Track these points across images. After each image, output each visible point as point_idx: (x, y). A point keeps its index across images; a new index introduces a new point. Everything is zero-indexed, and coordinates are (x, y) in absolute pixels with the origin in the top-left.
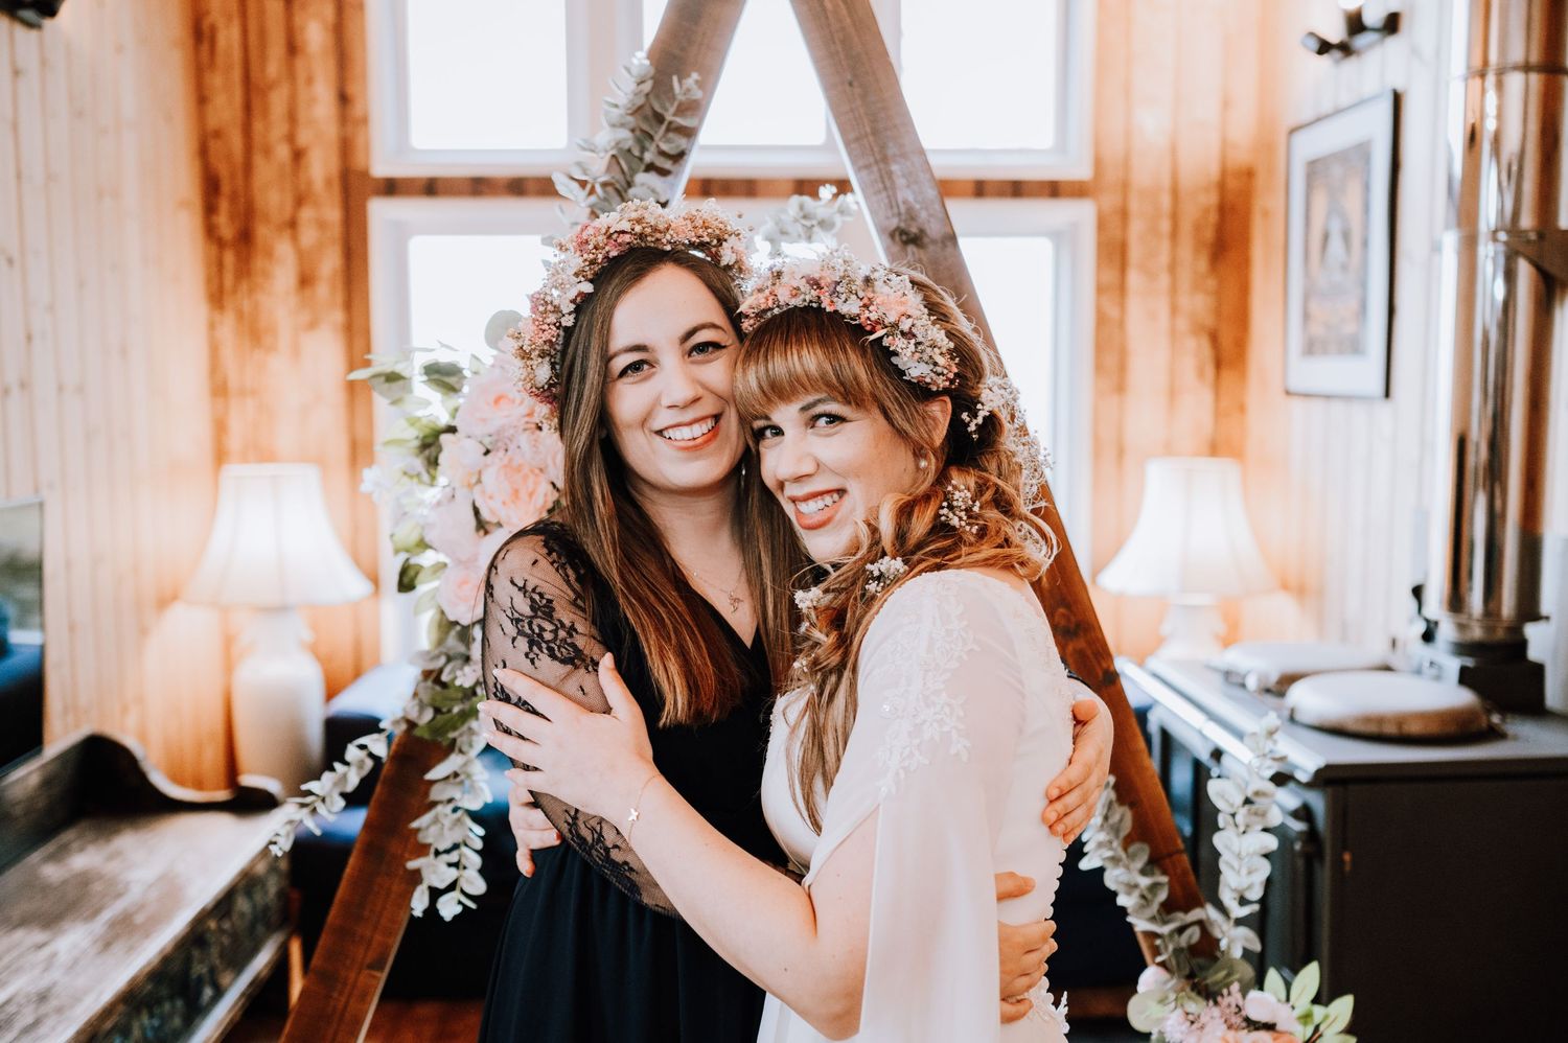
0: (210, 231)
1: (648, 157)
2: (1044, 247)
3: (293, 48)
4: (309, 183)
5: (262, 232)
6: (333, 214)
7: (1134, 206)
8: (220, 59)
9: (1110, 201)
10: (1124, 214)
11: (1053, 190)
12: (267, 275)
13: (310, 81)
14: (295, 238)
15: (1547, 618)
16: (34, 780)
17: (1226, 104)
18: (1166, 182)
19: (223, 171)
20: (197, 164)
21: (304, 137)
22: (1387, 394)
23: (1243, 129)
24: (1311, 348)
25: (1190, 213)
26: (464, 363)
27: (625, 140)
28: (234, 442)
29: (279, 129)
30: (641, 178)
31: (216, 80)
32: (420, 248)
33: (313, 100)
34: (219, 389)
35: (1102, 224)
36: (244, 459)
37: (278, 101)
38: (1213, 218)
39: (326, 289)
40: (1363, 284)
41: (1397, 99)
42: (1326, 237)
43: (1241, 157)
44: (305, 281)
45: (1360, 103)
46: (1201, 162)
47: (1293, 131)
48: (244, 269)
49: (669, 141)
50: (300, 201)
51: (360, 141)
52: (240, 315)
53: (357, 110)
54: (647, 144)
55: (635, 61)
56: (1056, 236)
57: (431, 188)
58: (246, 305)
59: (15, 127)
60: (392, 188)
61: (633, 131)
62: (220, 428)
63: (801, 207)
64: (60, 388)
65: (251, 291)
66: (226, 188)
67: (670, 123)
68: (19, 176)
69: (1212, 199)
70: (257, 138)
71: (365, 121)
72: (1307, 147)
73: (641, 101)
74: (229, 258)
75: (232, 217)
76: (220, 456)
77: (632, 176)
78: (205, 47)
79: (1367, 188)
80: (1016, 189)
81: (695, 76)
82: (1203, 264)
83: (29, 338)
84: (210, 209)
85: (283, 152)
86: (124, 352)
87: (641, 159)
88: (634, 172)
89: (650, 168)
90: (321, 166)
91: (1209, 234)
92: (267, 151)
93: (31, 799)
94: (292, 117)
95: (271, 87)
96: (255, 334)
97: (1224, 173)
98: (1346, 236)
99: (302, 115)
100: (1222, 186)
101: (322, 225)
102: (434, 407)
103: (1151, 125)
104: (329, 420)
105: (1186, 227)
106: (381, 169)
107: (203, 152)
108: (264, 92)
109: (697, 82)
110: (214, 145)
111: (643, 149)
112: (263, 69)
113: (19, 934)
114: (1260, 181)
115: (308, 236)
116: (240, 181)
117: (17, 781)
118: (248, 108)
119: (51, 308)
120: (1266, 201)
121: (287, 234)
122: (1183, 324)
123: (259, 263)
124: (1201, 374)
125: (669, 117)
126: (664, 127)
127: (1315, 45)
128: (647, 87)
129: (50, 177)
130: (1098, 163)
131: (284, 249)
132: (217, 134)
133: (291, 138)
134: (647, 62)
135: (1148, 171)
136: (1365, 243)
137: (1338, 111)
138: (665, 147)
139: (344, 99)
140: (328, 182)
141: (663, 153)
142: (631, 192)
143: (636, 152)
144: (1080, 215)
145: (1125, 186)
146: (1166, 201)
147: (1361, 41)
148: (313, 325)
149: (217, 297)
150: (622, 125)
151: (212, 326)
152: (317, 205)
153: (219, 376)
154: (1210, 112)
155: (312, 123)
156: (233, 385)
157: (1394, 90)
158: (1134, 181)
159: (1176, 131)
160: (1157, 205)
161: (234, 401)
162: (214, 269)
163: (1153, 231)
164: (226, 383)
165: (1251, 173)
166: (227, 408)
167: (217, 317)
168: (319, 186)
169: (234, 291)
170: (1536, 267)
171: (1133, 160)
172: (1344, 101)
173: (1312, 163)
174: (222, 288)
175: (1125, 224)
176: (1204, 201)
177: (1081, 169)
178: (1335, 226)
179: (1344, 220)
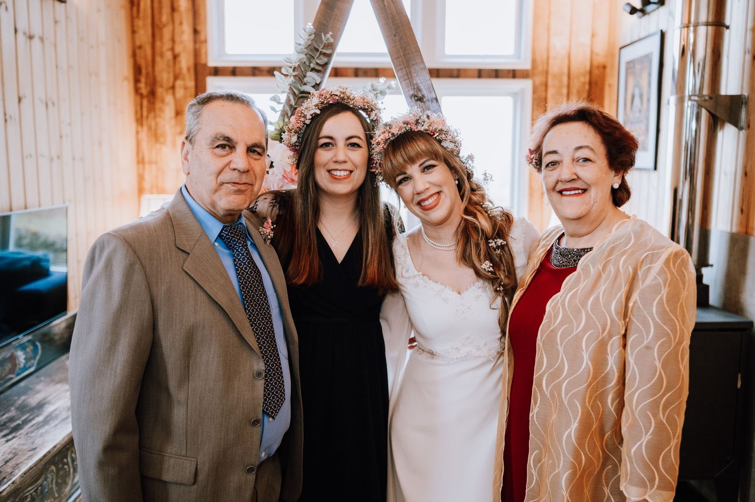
0: (137, 90)
1: (312, 65)
2: (509, 100)
3: (173, 9)
4: (181, 69)
5: (160, 91)
6: (191, 84)
7: (550, 82)
8: (141, 15)
9: (539, 79)
10: (546, 85)
11: (514, 74)
12: (161, 110)
13: (181, 24)
14: (174, 94)
15: (712, 266)
16: (63, 325)
17: (593, 36)
18: (565, 71)
19: (143, 63)
20: (131, 61)
21: (178, 49)
22: (655, 168)
23: (601, 47)
25: (576, 85)
27: (303, 58)
28: (147, 184)
29: (167, 45)
30: (309, 74)
31: (139, 23)
33: (182, 33)
34: (141, 161)
35: (535, 91)
36: (152, 193)
37: (167, 33)
38: (587, 87)
40: (648, 119)
41: (663, 35)
42: (633, 97)
43: (600, 60)
44: (178, 113)
45: (648, 36)
46: (581, 62)
47: (621, 48)
48: (152, 108)
49: (320, 59)
50: (176, 78)
51: (203, 51)
52: (150, 128)
53: (202, 37)
54: (312, 60)
55: (308, 27)
56: (514, 95)
57: (234, 72)
58: (153, 124)
59: (55, 46)
60: (216, 72)
61: (306, 55)
62: (141, 178)
63: (372, 86)
64: (74, 159)
65: (155, 117)
66: (144, 71)
67: (321, 52)
68: (57, 67)
69: (587, 79)
70: (158, 50)
71: (205, 41)
72: (628, 55)
73: (310, 43)
74: (145, 102)
75: (146, 84)
76: (141, 191)
77: (305, 73)
78: (135, 9)
79: (650, 75)
80: (496, 74)
81: (331, 33)
83: (61, 137)
84: (137, 81)
85: (169, 55)
86: (100, 144)
87: (310, 66)
88: (306, 71)
89: (313, 70)
90: (185, 62)
92: (162, 55)
93: (62, 334)
94: (173, 40)
95: (164, 26)
96: (156, 136)
97: (591, 66)
98: (641, 96)
99: (177, 39)
100: (591, 73)
101: (186, 88)
103: (559, 45)
105: (574, 90)
106: (212, 63)
107: (134, 55)
108: (161, 29)
109: (331, 36)
110: (138, 51)
111: (310, 62)
112: (160, 19)
113: (59, 386)
114: (608, 70)
115: (180, 93)
116: (150, 69)
117: (56, 325)
118: (153, 35)
119: (70, 124)
120: (611, 80)
121: (171, 91)
123: (158, 105)
125: (320, 50)
126: (319, 53)
127: (629, 9)
128: (312, 37)
129: (70, 67)
130: (534, 62)
131: (169, 99)
132: (140, 47)
133: (172, 49)
134: (312, 27)
135: (557, 66)
136: (649, 100)
137: (640, 40)
138: (318, 61)
139: (196, 32)
140: (188, 70)
141: (317, 64)
142: (305, 80)
143: (307, 64)
144: (526, 85)
145: (547, 73)
146: (565, 79)
147: (649, 8)
149: (140, 120)
150: (302, 53)
151: (137, 133)
152: (184, 79)
153: (140, 155)
154: (585, 39)
155: (182, 42)
156: (146, 159)
157: (662, 31)
158: (551, 71)
159: (570, 47)
160: (561, 81)
161: (147, 166)
162: (139, 108)
163: (559, 93)
164: (143, 158)
165: (604, 67)
166: (144, 169)
167: (140, 129)
168: (185, 71)
169: (147, 117)
170: (709, 111)
171: (551, 61)
172: (642, 35)
173: (628, 63)
174: (142, 116)
175: (546, 90)
176: (582, 79)
177: (525, 64)
178: (637, 92)
179: (641, 89)
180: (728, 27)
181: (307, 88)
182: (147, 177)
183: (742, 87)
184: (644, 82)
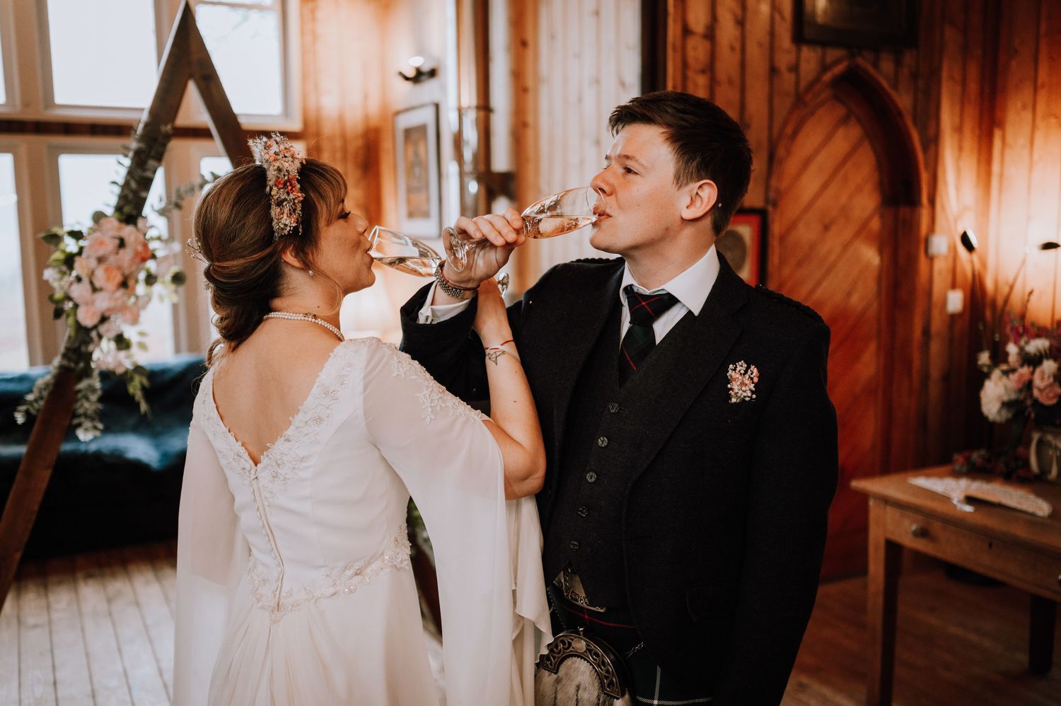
7: (323, 146)
9: (313, 142)
10: (319, 147)
17: (365, 95)
18: (339, 134)
23: (374, 107)
24: (411, 215)
25: (351, 149)
26: (83, 231)
38: (362, 152)
41: (437, 106)
42: (412, 165)
45: (422, 106)
46: (354, 124)
47: (396, 114)
72: (405, 121)
79: (426, 145)
91: (361, 160)
97: (366, 130)
98: (420, 165)
100: (365, 136)
102: (71, 245)
103: (330, 104)
105: (350, 156)
114: (382, 135)
120: (386, 145)
127: (402, 77)
130: (306, 123)
137: (415, 108)
145: (318, 135)
146: (339, 142)
147: (422, 79)
157: (436, 103)
158: (322, 133)
159: (342, 107)
160: (335, 145)
165: (378, 131)
171: (322, 123)
172: (417, 104)
173: (404, 130)
176: (357, 144)
177: (295, 125)
180: (494, 112)
181: (148, 174)
183: (509, 165)
184: (421, 151)
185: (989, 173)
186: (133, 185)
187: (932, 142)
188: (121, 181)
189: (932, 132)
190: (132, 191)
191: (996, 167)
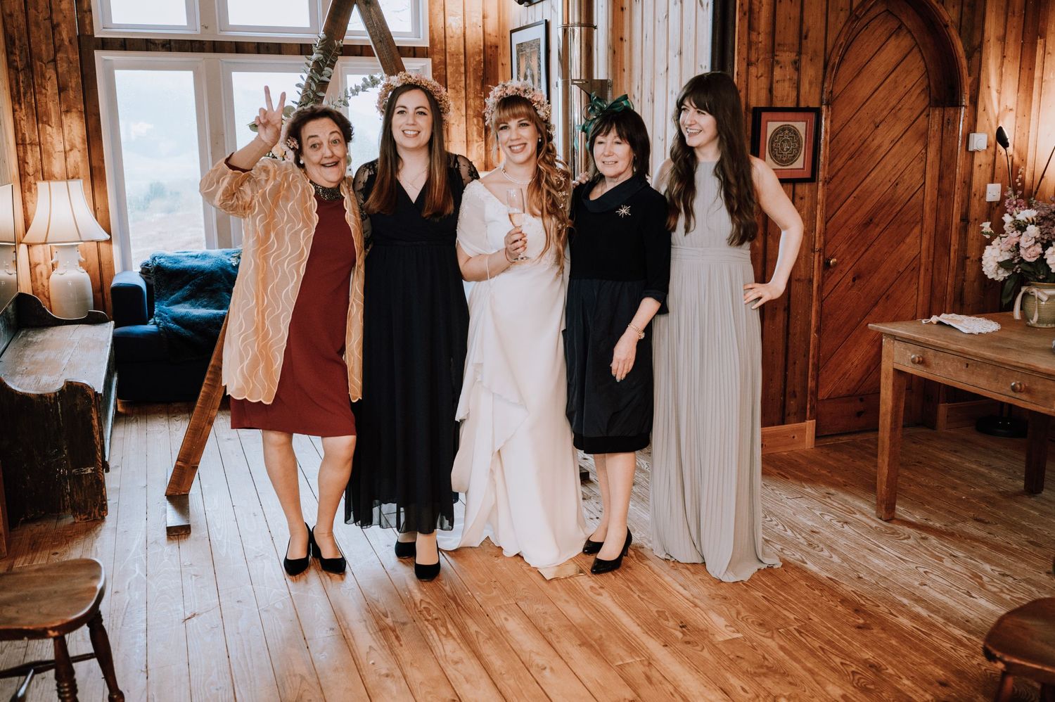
0: (10, 65)
1: (328, 62)
4: (61, 40)
5: (38, 64)
6: (75, 57)
7: (448, 61)
9: (438, 58)
10: (445, 64)
11: (415, 52)
12: (42, 86)
14: (56, 68)
17: (484, 17)
18: (462, 50)
19: (15, 34)
21: (57, 18)
23: (492, 28)
25: (472, 64)
27: (322, 57)
28: (30, 170)
29: (43, 14)
30: (326, 68)
32: (119, 74)
34: (21, 143)
35: (435, 69)
38: (482, 66)
39: (73, 94)
41: (547, 24)
43: (492, 40)
44: (62, 89)
45: (535, 24)
46: (475, 41)
47: (512, 31)
48: (30, 84)
49: (333, 58)
50: (57, 50)
51: (87, 22)
52: (29, 106)
54: (326, 58)
55: (321, 34)
57: (125, 45)
58: (32, 101)
60: (106, 44)
62: (22, 162)
65: (36, 94)
66: (17, 42)
69: (482, 58)
70: (32, 19)
71: (90, 11)
72: (518, 38)
74: (21, 77)
75: (21, 56)
76: (23, 175)
82: (478, 87)
84: (9, 53)
85: (46, 25)
88: (323, 66)
89: (328, 65)
90: (68, 33)
91: (481, 74)
92: (37, 24)
94: (50, 9)
96: (38, 115)
97: (485, 45)
98: (533, 77)
99: (55, 7)
100: (484, 52)
101: (69, 62)
103: (455, 24)
104: (78, 157)
107: (4, 23)
110: (8, 20)
114: (500, 50)
115: (63, 67)
116: (25, 40)
120: (503, 59)
121: (51, 65)
122: (471, 112)
123: (38, 80)
124: (480, 135)
125: (334, 51)
130: (432, 40)
131: (50, 73)
132: (11, 15)
133: (50, 18)
135: (454, 45)
136: (539, 80)
137: (527, 27)
140: (71, 42)
142: (324, 72)
143: (324, 61)
144: (426, 64)
145: (445, 51)
146: (462, 58)
148: (67, 112)
149: (16, 98)
151: (14, 111)
152: (66, 52)
153: (20, 135)
154: (478, 19)
155: (61, 11)
156: (28, 141)
157: (546, 20)
158: (448, 50)
159: (465, 28)
160: (459, 60)
161: (29, 147)
162: (14, 82)
163: (457, 71)
164: (24, 140)
165: (497, 47)
166: (25, 152)
167: (17, 107)
168: (67, 43)
169: (25, 94)
170: (587, 93)
171: (447, 40)
172: (530, 23)
173: (518, 45)
174: (19, 92)
175: (446, 69)
176: (477, 59)
177: (424, 42)
178: (529, 73)
179: (531, 70)
180: (595, 28)
181: (325, 78)
182: (30, 160)
183: (608, 74)
184: (534, 64)
185: (1031, 79)
186: (314, 87)
187: (976, 51)
188: (303, 83)
189: (976, 43)
190: (313, 91)
191: (1037, 74)
